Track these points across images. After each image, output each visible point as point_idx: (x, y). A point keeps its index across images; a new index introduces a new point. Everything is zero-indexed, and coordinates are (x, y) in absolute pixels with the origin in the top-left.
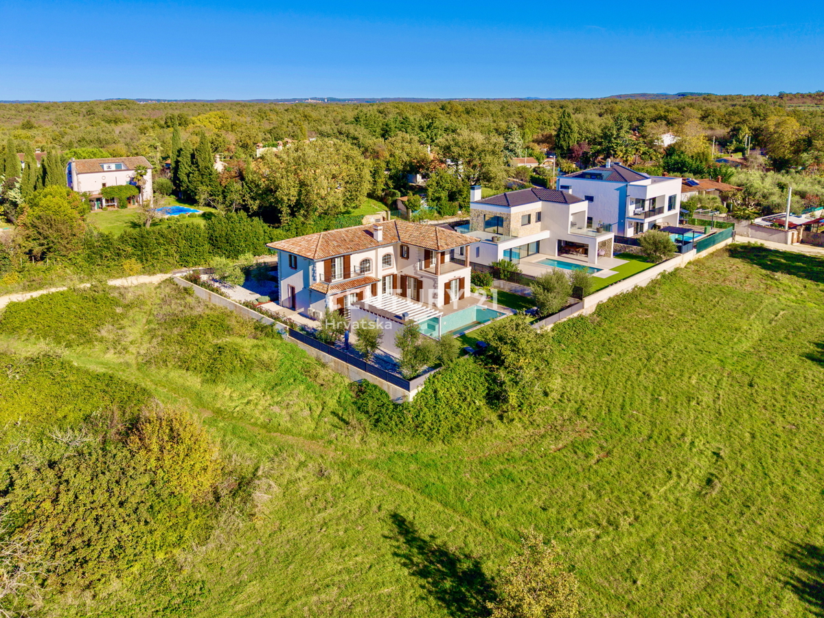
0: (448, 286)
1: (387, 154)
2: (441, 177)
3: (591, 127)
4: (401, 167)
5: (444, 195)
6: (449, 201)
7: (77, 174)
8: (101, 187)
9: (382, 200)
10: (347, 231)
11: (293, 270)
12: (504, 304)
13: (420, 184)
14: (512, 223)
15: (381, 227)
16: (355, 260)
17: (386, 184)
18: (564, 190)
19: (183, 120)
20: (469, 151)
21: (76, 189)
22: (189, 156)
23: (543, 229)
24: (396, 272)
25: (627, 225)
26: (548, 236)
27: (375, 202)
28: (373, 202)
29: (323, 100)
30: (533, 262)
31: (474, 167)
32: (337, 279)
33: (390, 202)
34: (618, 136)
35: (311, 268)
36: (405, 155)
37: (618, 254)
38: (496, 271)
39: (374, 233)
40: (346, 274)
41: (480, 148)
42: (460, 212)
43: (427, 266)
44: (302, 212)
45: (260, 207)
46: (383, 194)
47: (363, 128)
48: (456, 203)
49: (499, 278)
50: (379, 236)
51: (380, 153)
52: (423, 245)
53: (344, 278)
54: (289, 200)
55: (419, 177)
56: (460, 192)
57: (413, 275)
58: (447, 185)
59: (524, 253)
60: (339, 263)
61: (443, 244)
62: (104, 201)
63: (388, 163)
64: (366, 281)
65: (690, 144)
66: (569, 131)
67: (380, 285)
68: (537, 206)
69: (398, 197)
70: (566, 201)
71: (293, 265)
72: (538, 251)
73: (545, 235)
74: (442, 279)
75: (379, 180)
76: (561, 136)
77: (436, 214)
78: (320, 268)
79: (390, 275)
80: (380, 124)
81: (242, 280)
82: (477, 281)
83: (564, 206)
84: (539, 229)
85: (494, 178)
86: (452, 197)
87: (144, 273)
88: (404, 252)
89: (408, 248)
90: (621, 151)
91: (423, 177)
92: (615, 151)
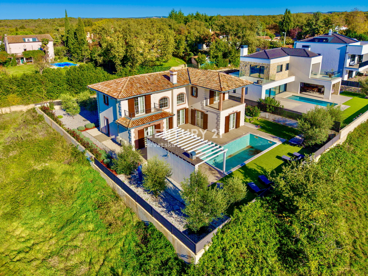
0: (227, 119)
1: (186, 32)
2: (219, 43)
3: (301, 20)
4: (194, 40)
5: (220, 54)
6: (223, 58)
7: (9, 43)
8: (23, 51)
9: (182, 58)
10: (150, 76)
11: (106, 106)
12: (272, 134)
13: (205, 50)
14: (271, 70)
15: (176, 73)
16: (155, 99)
17: (185, 49)
18: (306, 49)
19: (90, 23)
20: (235, 28)
21: (8, 52)
22: (73, 33)
23: (290, 75)
24: (187, 107)
25: (345, 72)
26: (294, 80)
27: (178, 59)
28: (177, 59)
29: (160, 17)
30: (285, 97)
31: (239, 37)
32: (140, 114)
33: (187, 59)
34: (316, 24)
35: (117, 105)
36: (197, 32)
37: (342, 93)
38: (262, 106)
39: (171, 77)
40: (148, 109)
41: (243, 26)
42: (229, 65)
43: (211, 102)
44: (129, 64)
45: (104, 61)
46: (183, 55)
47: (174, 20)
48: (227, 60)
49: (265, 111)
50: (175, 79)
51: (182, 31)
52: (209, 86)
53: (146, 113)
54: (119, 55)
55: (204, 46)
56: (230, 52)
57: (200, 109)
58: (222, 48)
59: (277, 91)
60: (141, 102)
61: (225, 86)
62: (25, 59)
63: (186, 37)
64: (163, 115)
65: (360, 27)
66: (289, 21)
67: (175, 118)
68: (287, 59)
69: (192, 56)
70: (308, 55)
71: (106, 102)
72: (285, 90)
73: (292, 79)
74: (224, 114)
75: (182, 47)
76: (284, 24)
77: (215, 66)
78: (125, 106)
79: (183, 109)
80: (184, 18)
81: (79, 110)
82: (248, 112)
83: (307, 59)
84: (287, 75)
85: (251, 44)
86: (225, 56)
87: (22, 104)
88: (194, 92)
89: (197, 89)
90: (322, 31)
91: (207, 46)
92: (319, 31)
